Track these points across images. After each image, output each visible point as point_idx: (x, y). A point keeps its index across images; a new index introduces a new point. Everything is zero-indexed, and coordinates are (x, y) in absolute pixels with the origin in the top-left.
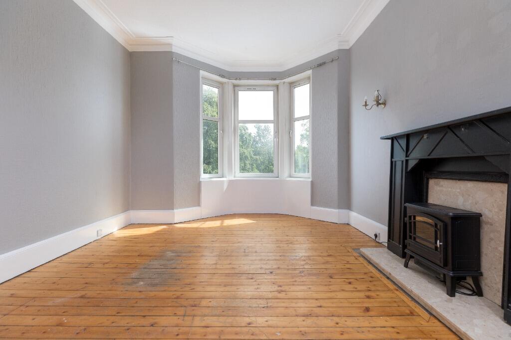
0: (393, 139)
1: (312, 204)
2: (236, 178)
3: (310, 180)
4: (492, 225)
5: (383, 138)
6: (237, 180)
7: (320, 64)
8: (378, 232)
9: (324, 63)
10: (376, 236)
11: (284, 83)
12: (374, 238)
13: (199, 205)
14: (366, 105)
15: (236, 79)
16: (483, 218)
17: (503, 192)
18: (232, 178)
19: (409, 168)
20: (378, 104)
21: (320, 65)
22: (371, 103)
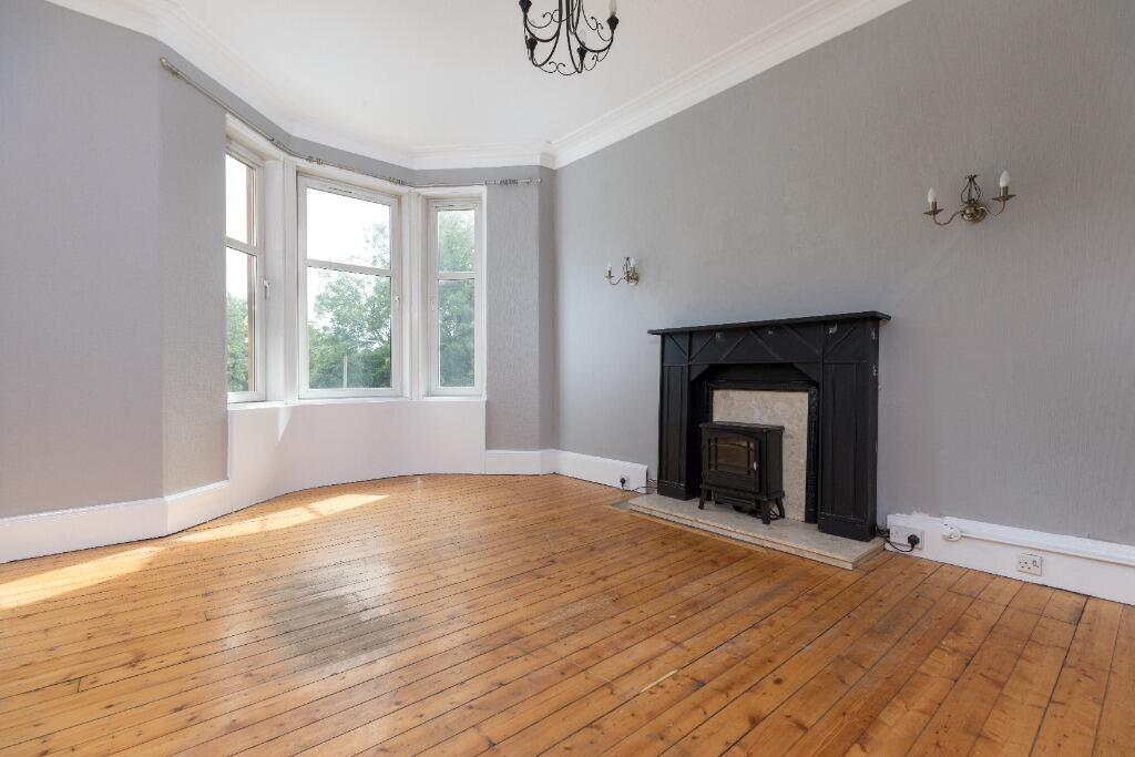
0: (666, 335)
1: (488, 447)
2: (302, 402)
3: (484, 398)
4: (792, 437)
5: (653, 332)
6: (304, 407)
7: (506, 181)
8: (625, 475)
9: (515, 182)
10: (623, 481)
11: (419, 195)
12: (620, 486)
13: (225, 477)
14: (610, 276)
15: (310, 159)
16: (786, 433)
17: (802, 402)
18: (294, 402)
19: (694, 377)
20: (629, 278)
21: (504, 183)
22: (619, 274)
